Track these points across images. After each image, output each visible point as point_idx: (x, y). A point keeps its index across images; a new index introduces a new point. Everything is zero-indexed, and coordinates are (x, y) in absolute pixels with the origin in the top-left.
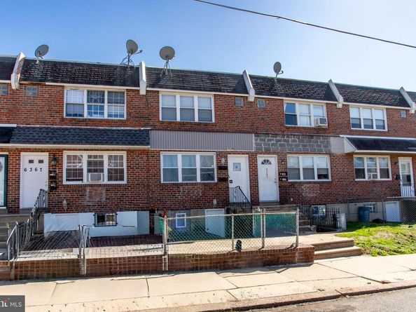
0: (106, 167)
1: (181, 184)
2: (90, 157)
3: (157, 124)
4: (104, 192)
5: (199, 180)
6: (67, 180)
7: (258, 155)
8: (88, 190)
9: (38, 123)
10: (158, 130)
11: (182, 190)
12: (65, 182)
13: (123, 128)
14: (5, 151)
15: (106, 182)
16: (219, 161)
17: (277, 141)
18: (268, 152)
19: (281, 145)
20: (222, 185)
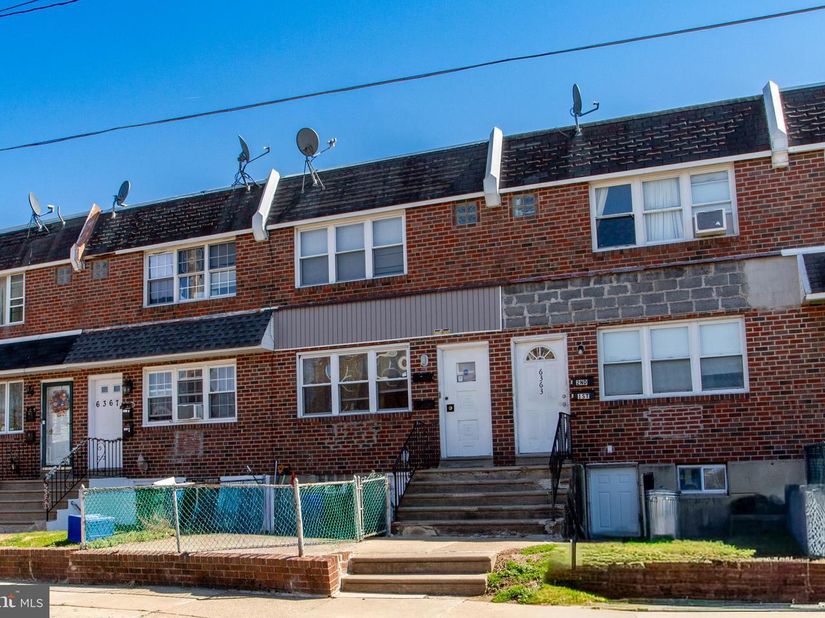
0: (206, 392)
1: (336, 419)
2: (182, 374)
3: (290, 296)
4: (201, 438)
5: (373, 409)
6: (150, 419)
7: (513, 339)
8: (177, 437)
9: (107, 323)
10: (291, 308)
11: (336, 433)
12: (146, 423)
13: (230, 314)
14: (69, 376)
15: (207, 420)
16: (415, 363)
17: (567, 296)
18: (540, 327)
19: (578, 306)
20: (424, 416)
